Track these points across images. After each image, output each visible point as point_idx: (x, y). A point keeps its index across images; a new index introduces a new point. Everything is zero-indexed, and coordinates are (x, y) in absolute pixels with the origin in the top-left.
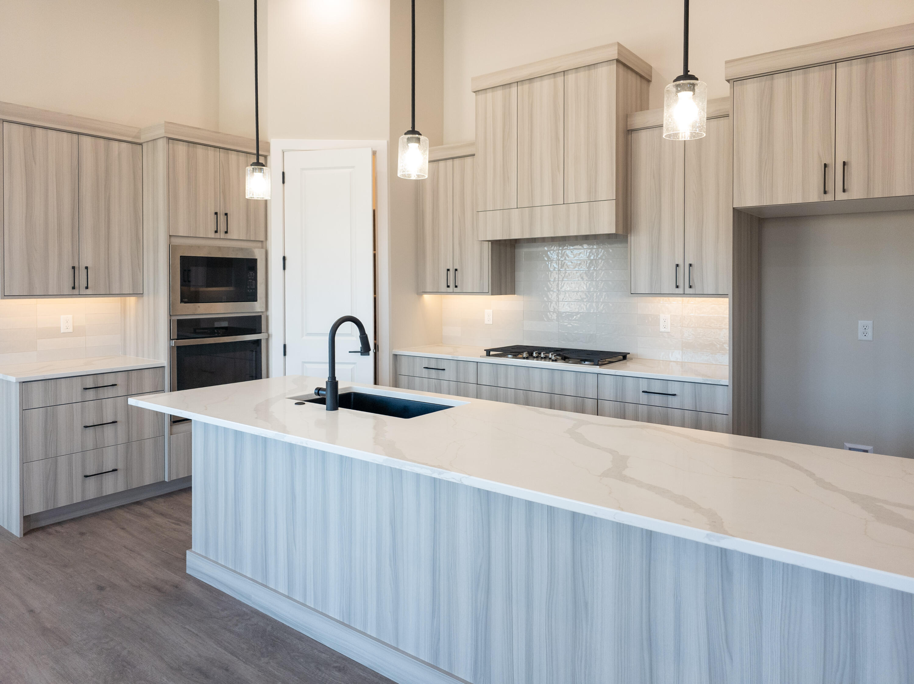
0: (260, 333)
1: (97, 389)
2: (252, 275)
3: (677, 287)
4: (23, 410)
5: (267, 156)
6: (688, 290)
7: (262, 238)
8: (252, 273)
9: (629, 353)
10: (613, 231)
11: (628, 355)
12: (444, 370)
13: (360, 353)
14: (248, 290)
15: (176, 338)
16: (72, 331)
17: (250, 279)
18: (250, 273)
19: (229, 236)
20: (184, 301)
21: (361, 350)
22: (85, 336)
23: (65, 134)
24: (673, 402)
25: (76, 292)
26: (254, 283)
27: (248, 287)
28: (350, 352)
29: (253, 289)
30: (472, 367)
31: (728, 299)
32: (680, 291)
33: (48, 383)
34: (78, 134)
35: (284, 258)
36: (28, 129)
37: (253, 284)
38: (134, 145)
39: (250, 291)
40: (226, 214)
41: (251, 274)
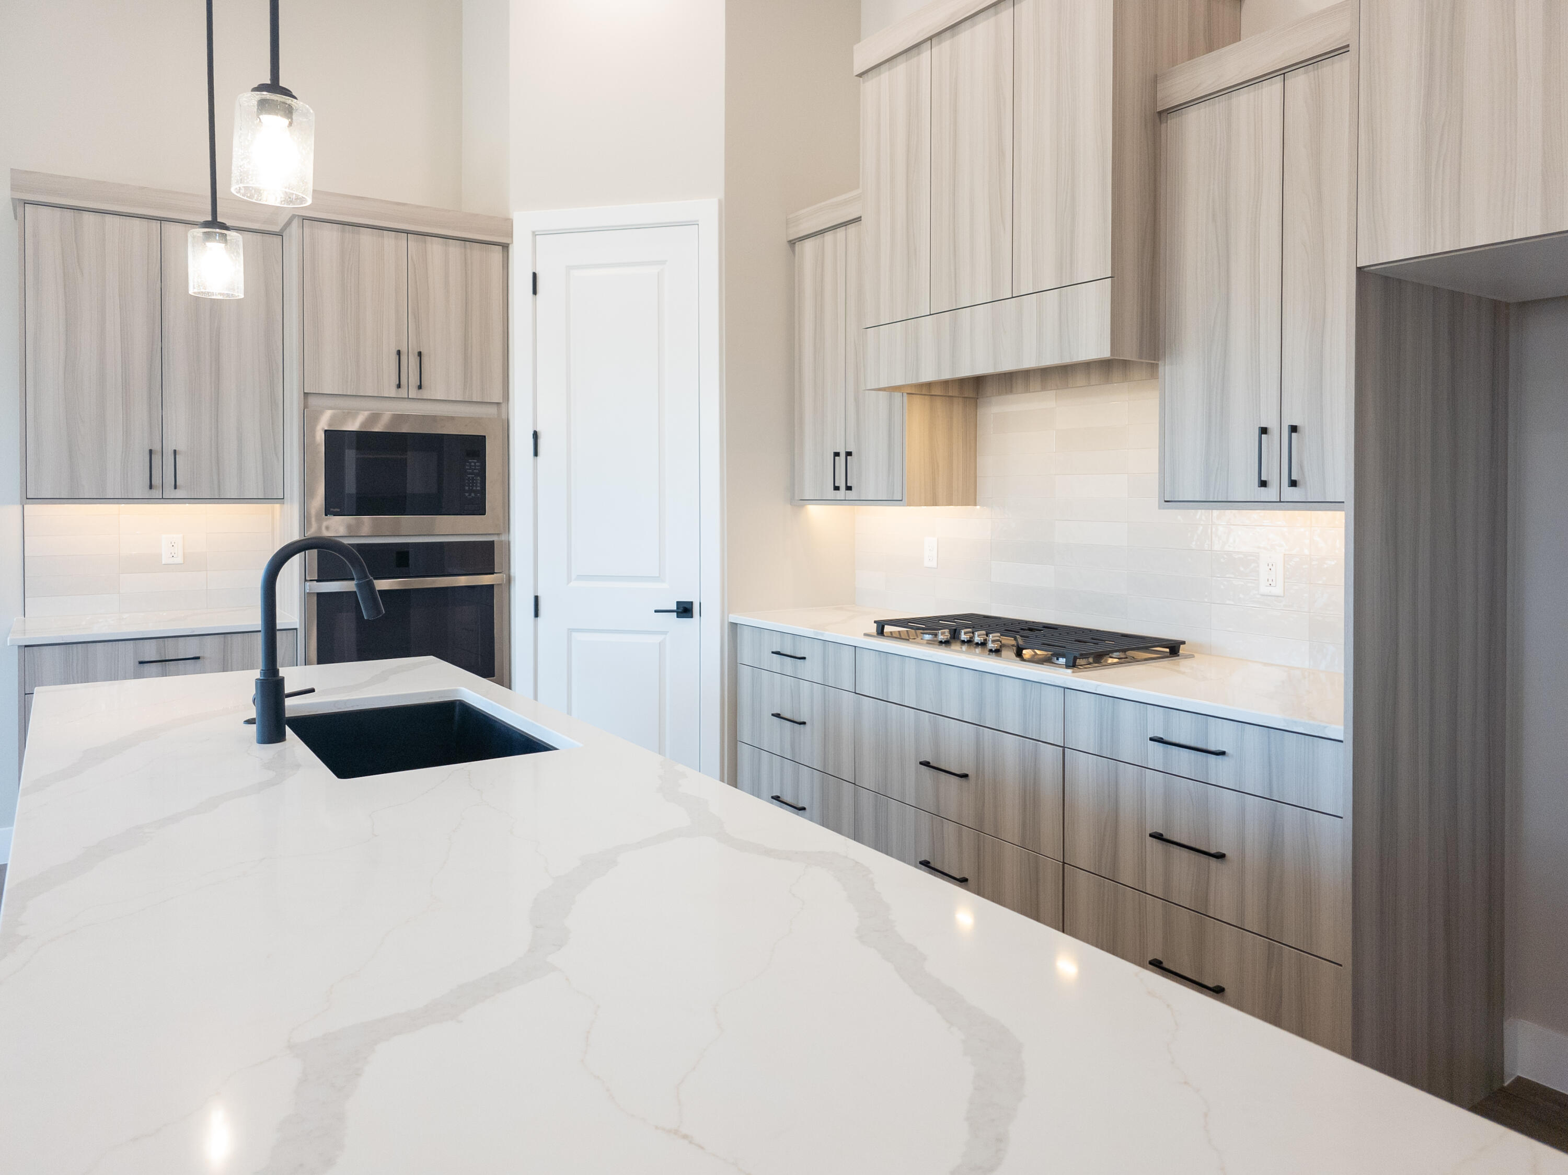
0: (493, 573)
1: (164, 663)
2: (475, 466)
3: (1263, 484)
4: (25, 694)
5: (509, 244)
6: (1290, 494)
7: (497, 397)
8: (475, 463)
9: (1184, 643)
10: (1106, 353)
11: (1181, 646)
12: (804, 658)
13: (676, 613)
14: (467, 494)
15: (316, 579)
16: (182, 563)
17: (470, 474)
18: (470, 463)
19: (425, 394)
20: (332, 511)
21: (677, 608)
22: (207, 571)
23: (137, 221)
24: (1219, 770)
25: (156, 493)
26: (479, 481)
27: (467, 488)
28: (656, 611)
29: (476, 492)
30: (847, 654)
31: (1343, 513)
32: (1270, 494)
33: (71, 651)
34: (161, 220)
35: (536, 435)
36: (69, 214)
37: (477, 483)
38: (267, 237)
39: (470, 495)
40: (420, 354)
41: (473, 464)
